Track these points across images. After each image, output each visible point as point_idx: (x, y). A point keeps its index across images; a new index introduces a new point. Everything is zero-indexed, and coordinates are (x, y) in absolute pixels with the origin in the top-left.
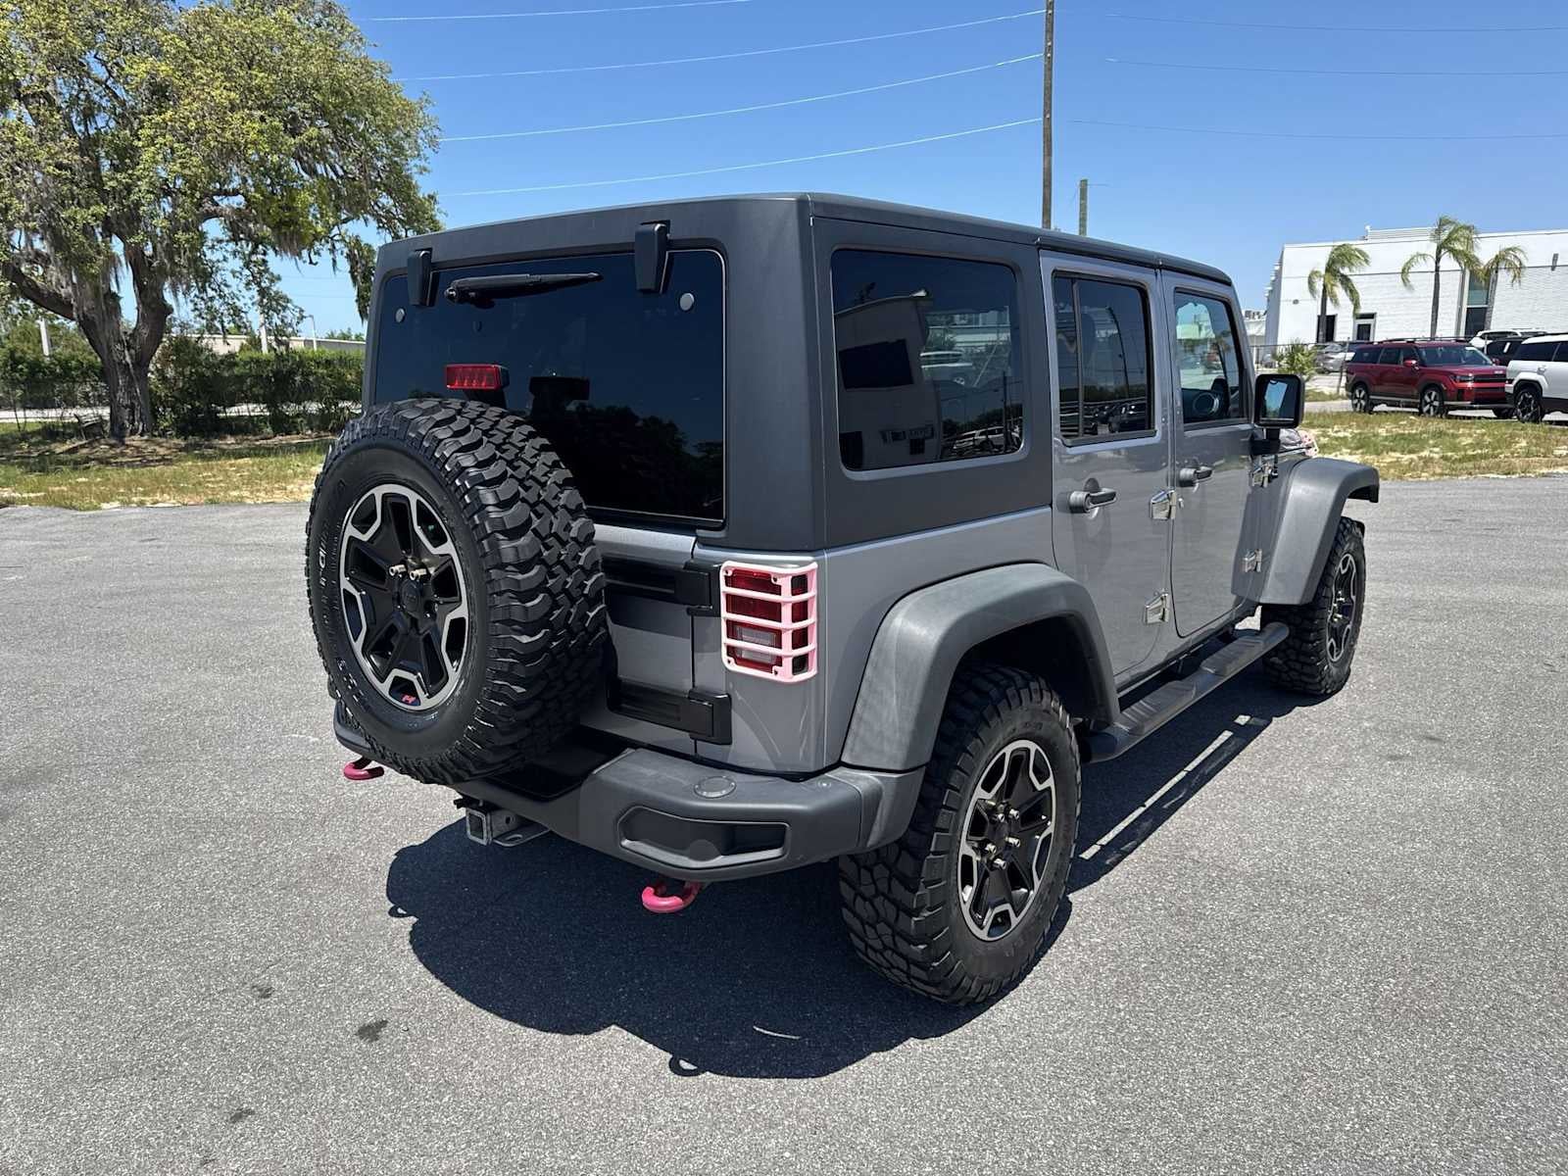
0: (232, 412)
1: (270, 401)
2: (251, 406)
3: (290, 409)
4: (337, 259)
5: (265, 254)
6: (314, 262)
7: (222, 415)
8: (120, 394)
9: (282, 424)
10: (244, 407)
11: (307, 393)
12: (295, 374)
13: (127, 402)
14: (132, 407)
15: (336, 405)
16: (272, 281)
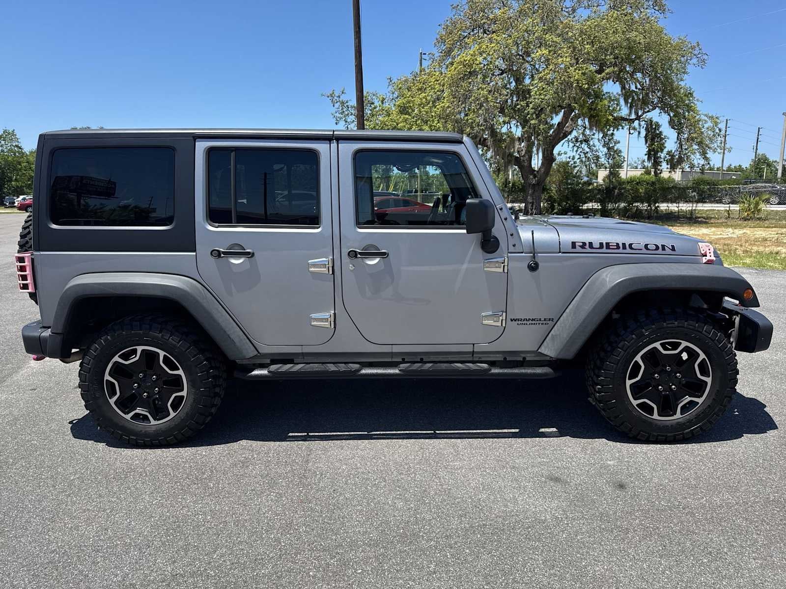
0: (585, 207)
1: (602, 202)
2: (593, 204)
3: (610, 206)
4: (641, 131)
5: (613, 131)
6: (631, 133)
7: (581, 208)
8: (529, 197)
9: (605, 213)
10: (591, 204)
11: (620, 198)
12: (616, 189)
13: (531, 201)
14: (533, 203)
15: (632, 204)
16: (615, 143)
